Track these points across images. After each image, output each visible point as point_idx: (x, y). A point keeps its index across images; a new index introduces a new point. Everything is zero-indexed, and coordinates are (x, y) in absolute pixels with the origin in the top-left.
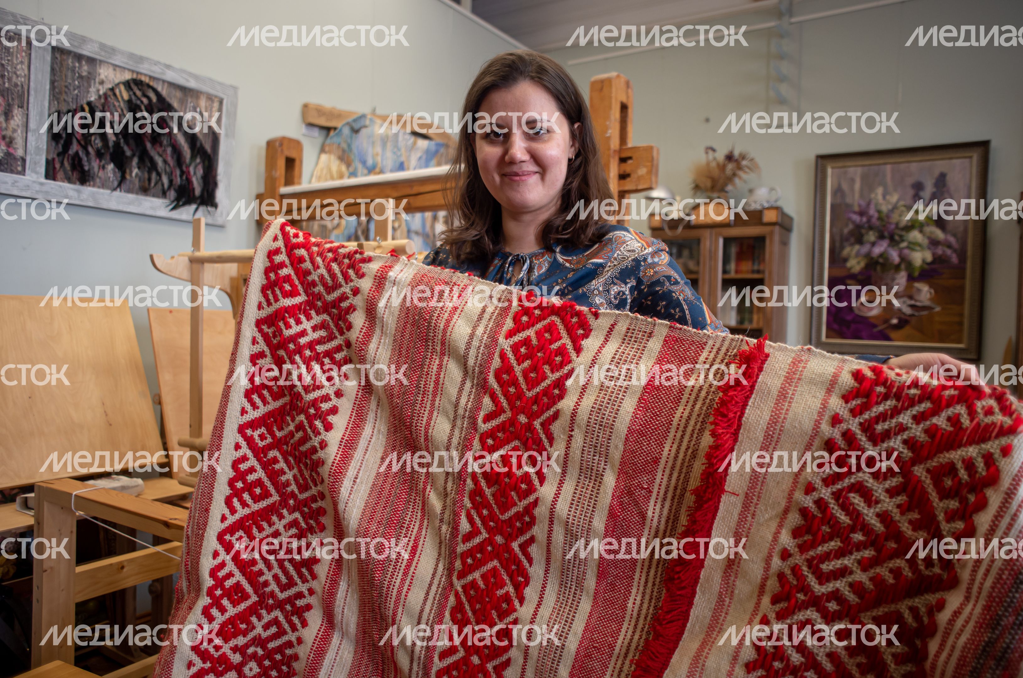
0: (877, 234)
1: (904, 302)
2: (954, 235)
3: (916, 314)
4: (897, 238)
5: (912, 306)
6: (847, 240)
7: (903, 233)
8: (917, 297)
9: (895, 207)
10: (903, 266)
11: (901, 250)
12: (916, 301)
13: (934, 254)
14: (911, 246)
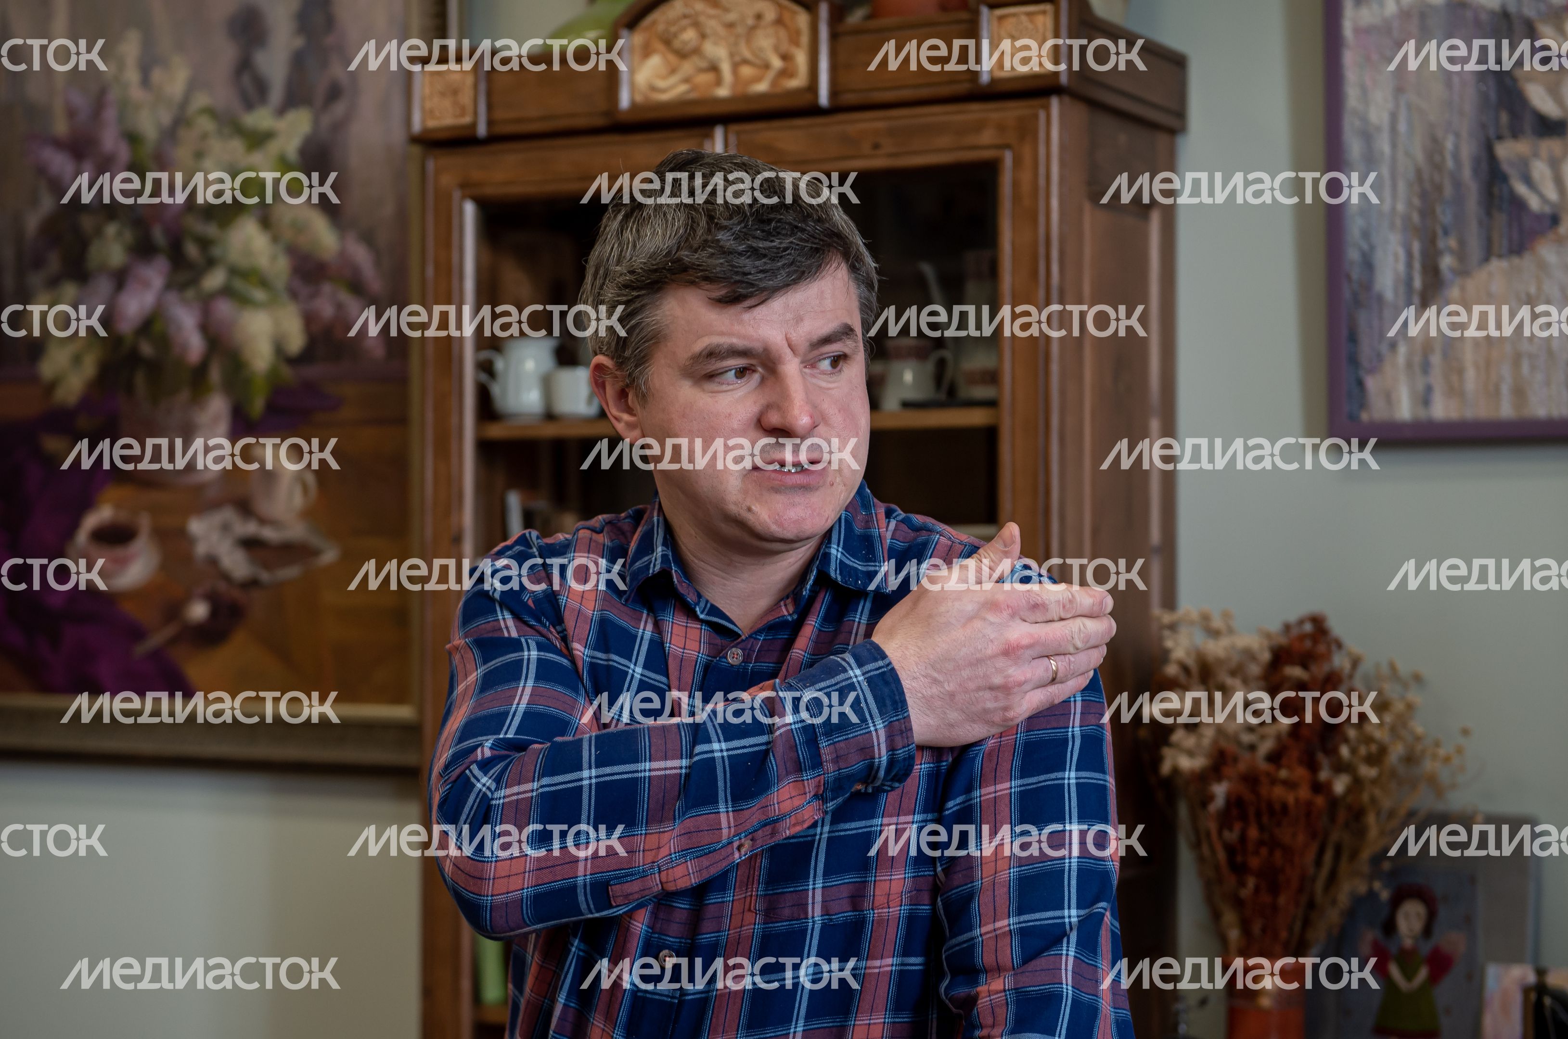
0: (128, 236)
1: (225, 528)
2: (368, 238)
3: (265, 576)
4: (192, 250)
5: (250, 544)
6: (38, 263)
7: (211, 230)
8: (264, 507)
9: (181, 121)
10: (215, 374)
11: (206, 302)
12: (263, 521)
13: (309, 319)
14: (239, 284)
